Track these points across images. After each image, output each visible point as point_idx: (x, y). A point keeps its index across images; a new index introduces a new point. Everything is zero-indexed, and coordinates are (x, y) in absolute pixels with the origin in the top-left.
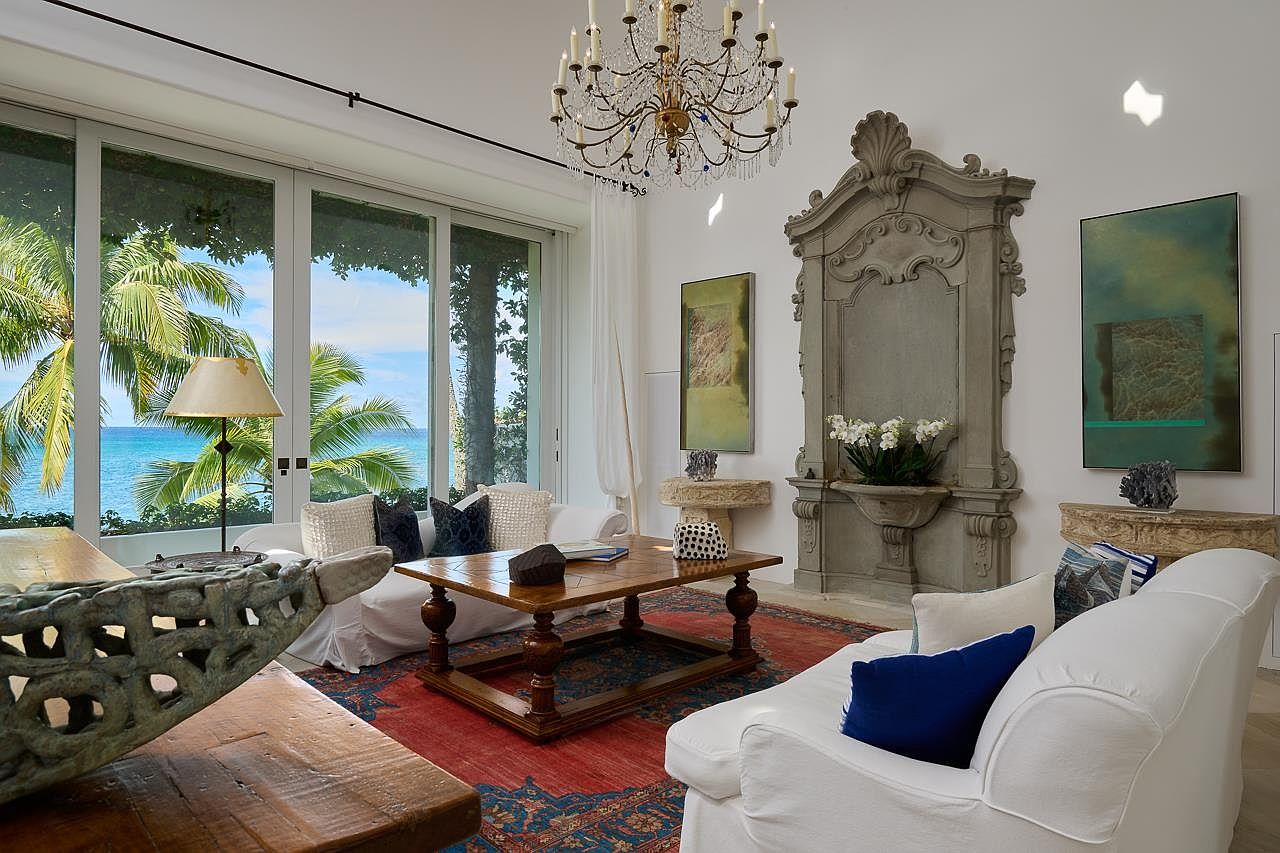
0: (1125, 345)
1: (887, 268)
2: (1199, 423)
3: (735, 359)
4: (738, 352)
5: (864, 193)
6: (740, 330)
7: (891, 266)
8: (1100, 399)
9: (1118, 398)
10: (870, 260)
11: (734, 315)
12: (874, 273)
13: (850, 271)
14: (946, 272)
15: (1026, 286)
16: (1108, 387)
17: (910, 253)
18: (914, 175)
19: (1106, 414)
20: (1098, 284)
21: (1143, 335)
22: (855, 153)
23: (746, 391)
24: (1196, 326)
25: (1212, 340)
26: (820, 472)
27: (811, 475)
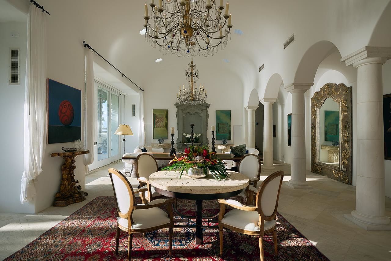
0: (220, 126)
1: (191, 112)
2: (227, 134)
3: (165, 124)
4: (165, 122)
6: (166, 119)
8: (218, 132)
9: (220, 132)
10: (188, 111)
11: (164, 116)
12: (189, 113)
13: (185, 112)
14: (199, 114)
15: (209, 117)
16: (219, 131)
17: (194, 111)
19: (218, 134)
20: (218, 118)
21: (222, 125)
23: (167, 129)
24: (227, 124)
25: (229, 126)
26: (182, 141)
27: (180, 142)
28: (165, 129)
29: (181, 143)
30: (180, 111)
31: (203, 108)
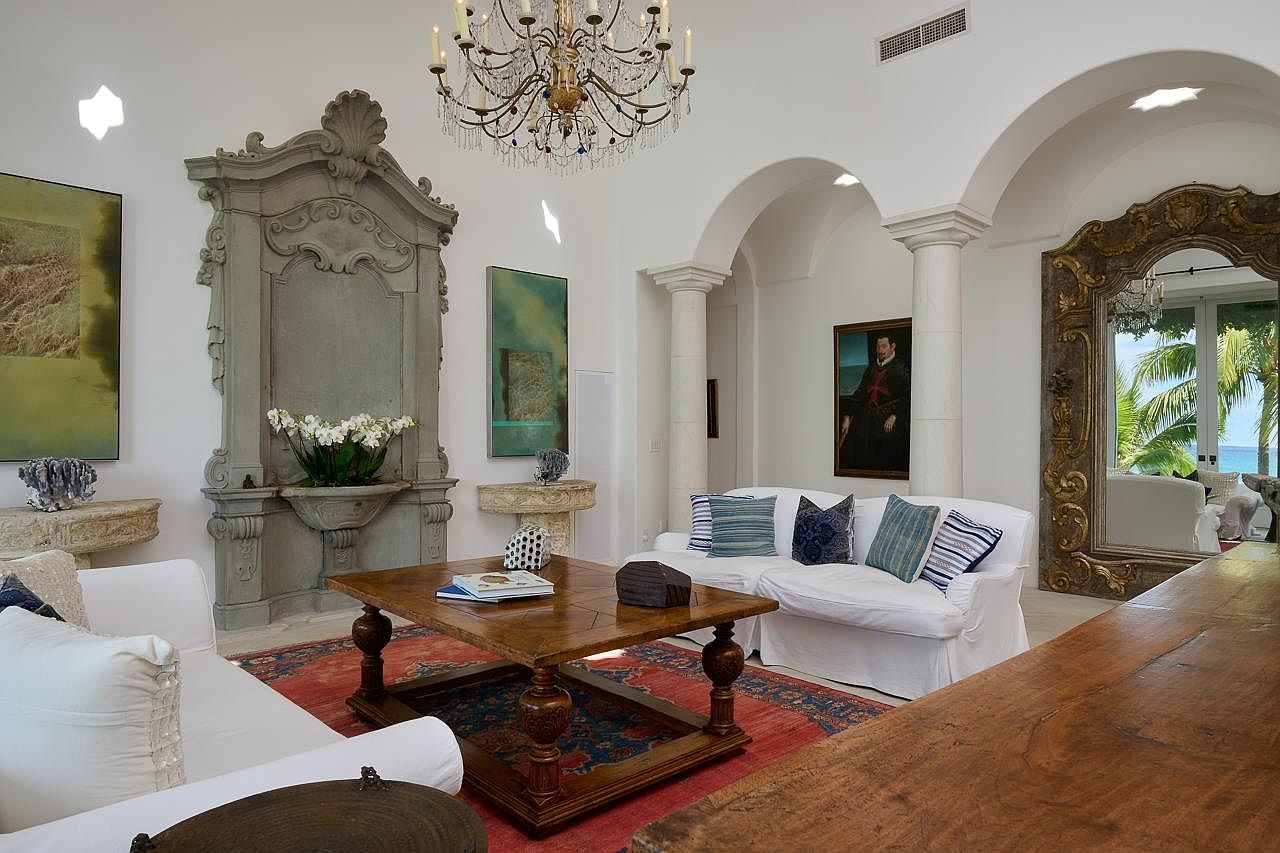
0: (516, 366)
1: (329, 254)
2: (549, 423)
4: (95, 309)
5: (321, 166)
6: (99, 277)
7: (333, 252)
8: (502, 404)
9: (511, 405)
10: (309, 238)
11: (86, 251)
12: (312, 254)
13: (284, 243)
14: (387, 276)
15: (449, 306)
16: (506, 397)
17: (356, 246)
18: (379, 172)
19: (505, 417)
20: (501, 317)
21: (525, 361)
22: (326, 121)
23: (113, 367)
24: (546, 358)
25: (557, 370)
26: (259, 479)
27: (249, 483)
28: (90, 366)
29: (249, 494)
30: (248, 234)
31: (420, 241)
